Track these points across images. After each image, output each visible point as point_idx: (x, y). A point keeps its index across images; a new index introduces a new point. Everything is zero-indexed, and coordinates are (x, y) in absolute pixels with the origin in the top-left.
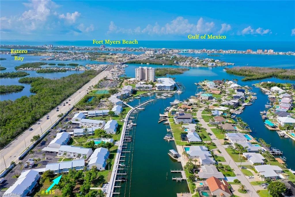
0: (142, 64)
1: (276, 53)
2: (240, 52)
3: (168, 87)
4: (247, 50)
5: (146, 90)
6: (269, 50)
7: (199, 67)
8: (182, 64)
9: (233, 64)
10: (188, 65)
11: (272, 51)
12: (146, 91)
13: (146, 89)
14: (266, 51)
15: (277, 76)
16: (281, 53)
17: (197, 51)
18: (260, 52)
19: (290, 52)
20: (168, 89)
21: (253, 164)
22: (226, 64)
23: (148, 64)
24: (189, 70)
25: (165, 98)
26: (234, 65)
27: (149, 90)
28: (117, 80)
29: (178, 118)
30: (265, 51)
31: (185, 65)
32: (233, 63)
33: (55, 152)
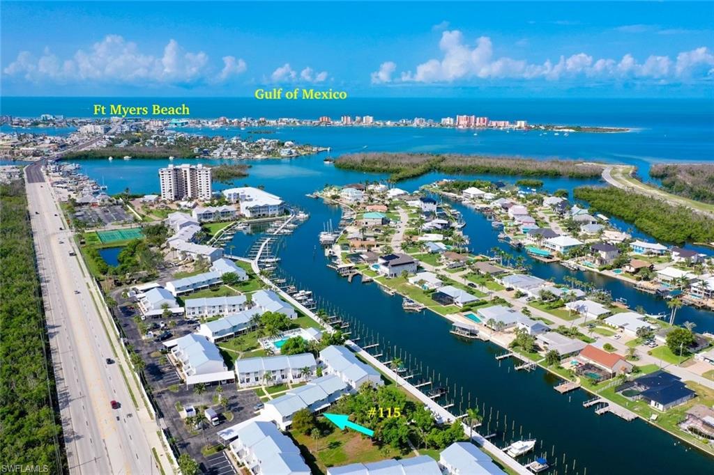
0: (110, 158)
1: (382, 124)
2: (307, 123)
3: (274, 206)
4: (321, 119)
5: (225, 219)
6: (364, 118)
7: (262, 159)
8: (218, 155)
9: (328, 149)
10: (235, 157)
11: (371, 119)
12: (225, 221)
13: (223, 216)
14: (358, 118)
15: (439, 169)
16: (388, 123)
17: (210, 123)
18: (346, 121)
19: (404, 121)
20: (274, 212)
21: (597, 317)
22: (315, 149)
23: (126, 158)
24: (250, 167)
25: (289, 231)
26: (330, 150)
27: (230, 218)
28: (111, 204)
29: (393, 266)
30: (357, 120)
31: (229, 157)
32: (327, 147)
33: (224, 381)
